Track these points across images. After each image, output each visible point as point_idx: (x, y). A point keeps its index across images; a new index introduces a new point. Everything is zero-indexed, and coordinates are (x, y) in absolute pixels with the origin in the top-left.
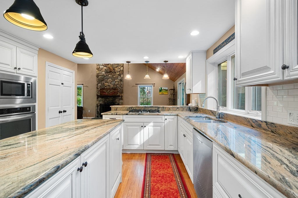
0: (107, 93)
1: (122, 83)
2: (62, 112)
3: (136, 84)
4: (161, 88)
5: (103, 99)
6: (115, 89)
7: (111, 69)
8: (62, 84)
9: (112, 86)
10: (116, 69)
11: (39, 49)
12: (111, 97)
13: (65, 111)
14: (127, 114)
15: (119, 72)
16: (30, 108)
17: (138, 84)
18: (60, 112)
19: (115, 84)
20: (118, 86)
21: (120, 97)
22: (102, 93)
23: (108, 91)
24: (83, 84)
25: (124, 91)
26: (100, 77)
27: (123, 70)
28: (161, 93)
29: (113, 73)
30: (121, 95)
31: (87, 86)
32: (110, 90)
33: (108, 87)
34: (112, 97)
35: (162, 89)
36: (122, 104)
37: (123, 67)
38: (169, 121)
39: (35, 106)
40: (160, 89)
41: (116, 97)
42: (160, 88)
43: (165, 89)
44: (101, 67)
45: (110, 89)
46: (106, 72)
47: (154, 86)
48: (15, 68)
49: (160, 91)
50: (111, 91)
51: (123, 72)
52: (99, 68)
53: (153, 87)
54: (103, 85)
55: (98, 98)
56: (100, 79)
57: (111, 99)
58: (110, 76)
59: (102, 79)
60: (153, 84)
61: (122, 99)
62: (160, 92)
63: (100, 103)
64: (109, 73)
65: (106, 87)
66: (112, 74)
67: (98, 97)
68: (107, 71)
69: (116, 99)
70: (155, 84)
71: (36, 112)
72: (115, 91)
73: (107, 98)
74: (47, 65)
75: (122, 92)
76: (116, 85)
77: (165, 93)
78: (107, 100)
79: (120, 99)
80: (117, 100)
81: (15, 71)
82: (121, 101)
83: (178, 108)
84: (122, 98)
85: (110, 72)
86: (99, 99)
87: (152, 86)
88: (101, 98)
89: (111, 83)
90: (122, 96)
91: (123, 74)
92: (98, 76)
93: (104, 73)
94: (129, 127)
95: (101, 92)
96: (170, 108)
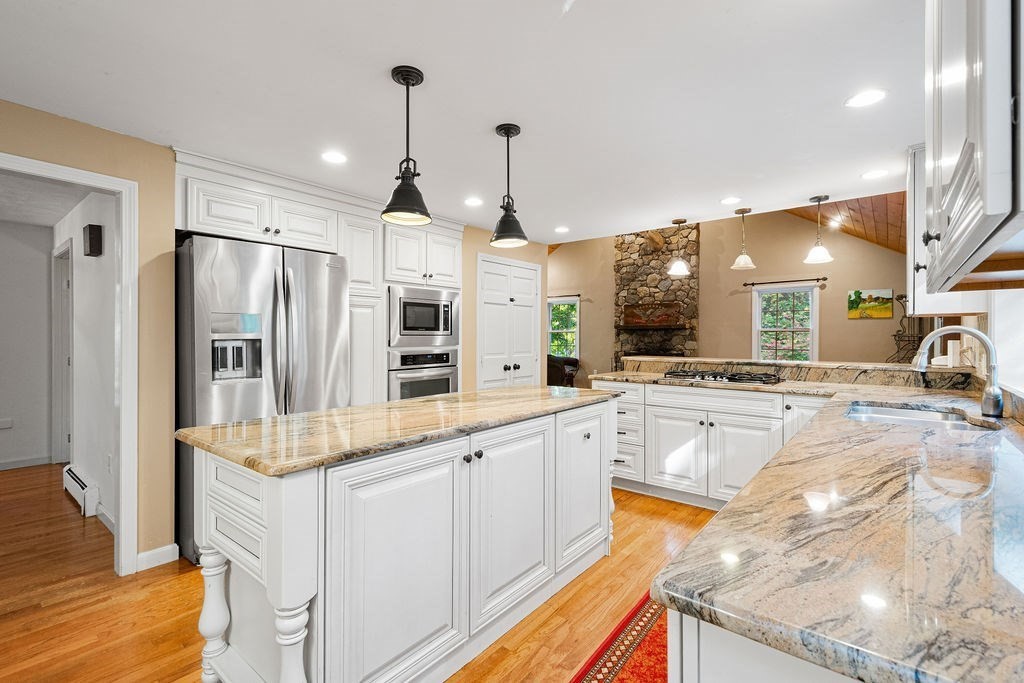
0: (644, 320)
1: (692, 285)
2: (509, 369)
3: (745, 285)
4: (858, 294)
5: (634, 338)
6: (668, 306)
7: (657, 240)
8: (512, 300)
9: (660, 296)
10: (674, 239)
11: (466, 227)
12: (656, 330)
13: (516, 367)
14: (655, 382)
15: (685, 247)
16: (447, 355)
17: (753, 284)
18: (507, 368)
19: (672, 287)
20: (678, 293)
21: (688, 332)
22: (630, 319)
23: (648, 312)
24: (579, 295)
25: (700, 312)
26: (624, 270)
27: (697, 242)
28: (855, 313)
29: (663, 253)
30: (690, 323)
31: (589, 300)
32: (655, 309)
33: (648, 300)
34: (660, 330)
35: (864, 296)
36: (694, 353)
37: (698, 231)
38: (802, 414)
39: (456, 351)
40: (853, 297)
41: (674, 330)
42: (852, 293)
43: (877, 299)
44: (628, 239)
45: (654, 306)
46: (644, 252)
47: (823, 287)
48: (425, 276)
49: (853, 304)
50: (658, 313)
51: (698, 247)
52: (622, 243)
53: (817, 291)
54: (633, 294)
55: (618, 335)
56: (627, 277)
57: (659, 338)
58: (653, 263)
59: (630, 276)
60: (818, 280)
61: (693, 337)
62: (850, 308)
63: (624, 349)
64: (651, 254)
65: (641, 298)
66: (662, 257)
67: (619, 330)
68: (644, 249)
69: (675, 338)
70: (825, 279)
71: (459, 365)
72: (671, 311)
73: (644, 336)
74: (479, 259)
75: (694, 315)
76: (675, 292)
77: (875, 314)
78: (646, 340)
79: (686, 338)
80: (676, 340)
81: (423, 281)
82: (690, 344)
83: (865, 371)
84: (691, 334)
85: (656, 250)
86: (623, 337)
87: (815, 286)
88: (627, 333)
89: (656, 287)
90: (692, 328)
91: (698, 254)
92: (618, 268)
93: (635, 256)
94: (661, 421)
95: (626, 316)
96: (829, 371)
